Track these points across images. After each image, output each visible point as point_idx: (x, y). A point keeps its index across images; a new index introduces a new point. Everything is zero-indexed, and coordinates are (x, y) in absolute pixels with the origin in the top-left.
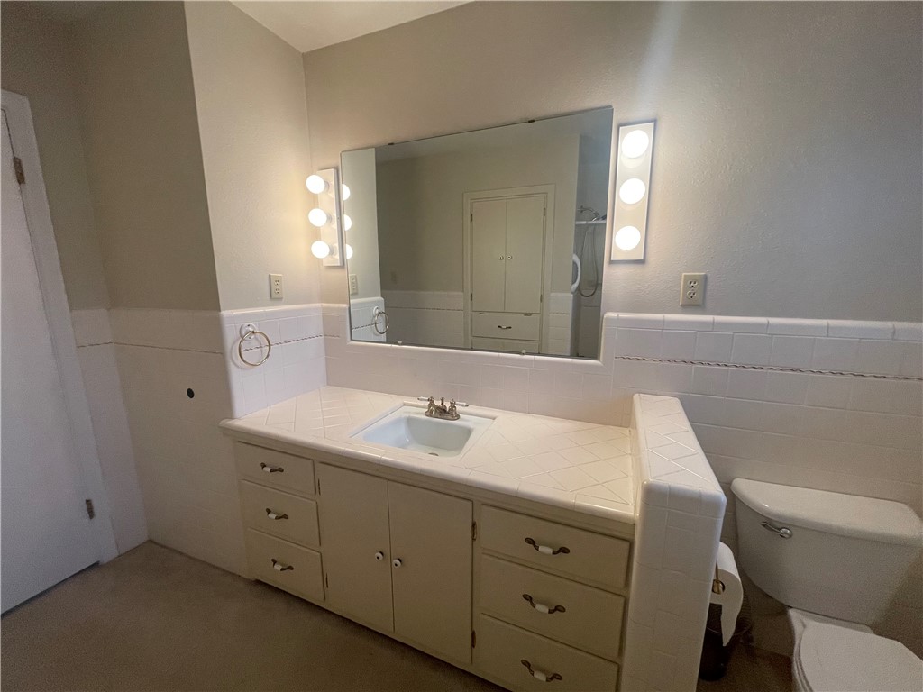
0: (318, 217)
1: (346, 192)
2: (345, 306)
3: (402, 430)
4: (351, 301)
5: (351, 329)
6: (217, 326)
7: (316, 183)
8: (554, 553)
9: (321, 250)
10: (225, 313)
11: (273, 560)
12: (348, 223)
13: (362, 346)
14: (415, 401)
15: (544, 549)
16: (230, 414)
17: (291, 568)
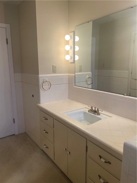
0: (67, 48)
1: (77, 39)
2: (74, 75)
3: (82, 116)
4: (76, 74)
5: (75, 83)
6: (37, 79)
7: (67, 37)
8: (105, 162)
9: (68, 58)
10: (40, 75)
11: (45, 144)
12: (77, 48)
13: (78, 88)
14: (87, 107)
15: (102, 160)
16: (39, 103)
17: (48, 148)
